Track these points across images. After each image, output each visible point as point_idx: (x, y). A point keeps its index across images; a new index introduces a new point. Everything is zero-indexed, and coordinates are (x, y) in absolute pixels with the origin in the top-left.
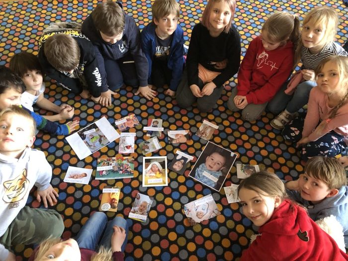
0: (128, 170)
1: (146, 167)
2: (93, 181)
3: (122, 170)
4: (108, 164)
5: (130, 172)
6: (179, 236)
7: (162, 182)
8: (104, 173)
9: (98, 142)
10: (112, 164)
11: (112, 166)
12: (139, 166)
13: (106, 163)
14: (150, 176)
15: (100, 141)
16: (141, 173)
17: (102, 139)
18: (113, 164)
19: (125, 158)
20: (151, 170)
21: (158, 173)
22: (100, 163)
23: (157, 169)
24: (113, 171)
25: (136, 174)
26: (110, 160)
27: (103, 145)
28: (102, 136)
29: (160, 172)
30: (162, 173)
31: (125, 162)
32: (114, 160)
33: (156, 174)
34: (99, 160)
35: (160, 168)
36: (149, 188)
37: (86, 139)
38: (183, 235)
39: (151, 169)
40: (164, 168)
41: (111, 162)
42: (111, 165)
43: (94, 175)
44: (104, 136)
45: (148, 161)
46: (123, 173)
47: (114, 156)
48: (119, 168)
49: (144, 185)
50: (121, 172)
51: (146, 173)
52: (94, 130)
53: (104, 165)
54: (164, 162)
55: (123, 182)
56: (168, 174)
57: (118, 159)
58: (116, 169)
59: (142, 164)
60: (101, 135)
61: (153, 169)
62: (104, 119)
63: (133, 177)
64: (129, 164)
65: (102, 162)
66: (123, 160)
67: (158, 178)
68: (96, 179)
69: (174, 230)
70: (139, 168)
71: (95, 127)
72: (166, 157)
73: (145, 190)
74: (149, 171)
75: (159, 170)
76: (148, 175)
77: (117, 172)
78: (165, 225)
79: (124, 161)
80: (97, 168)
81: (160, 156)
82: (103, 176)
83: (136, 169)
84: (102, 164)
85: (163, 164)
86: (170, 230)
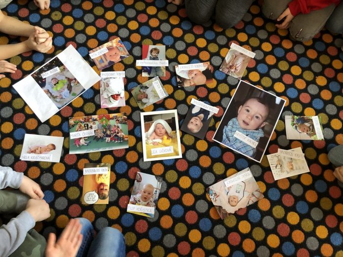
0: (119, 135)
1: (147, 129)
2: (67, 156)
3: (109, 136)
4: (87, 127)
5: (123, 138)
6: (204, 234)
7: (172, 152)
8: (82, 142)
9: (66, 91)
10: (93, 126)
11: (93, 130)
12: (135, 127)
13: (83, 125)
14: (154, 143)
15: (70, 88)
16: (139, 139)
17: (72, 84)
18: (95, 126)
19: (112, 115)
20: (154, 134)
21: (165, 137)
22: (73, 126)
23: (163, 131)
24: (96, 138)
25: (132, 140)
26: (88, 121)
27: (74, 95)
28: (71, 80)
29: (169, 137)
30: (172, 137)
31: (113, 123)
32: (96, 120)
33: (162, 139)
34: (72, 122)
35: (169, 129)
36: (153, 163)
37: (47, 87)
38: (210, 233)
39: (155, 131)
40: (174, 128)
41: (92, 124)
42: (91, 127)
43: (66, 146)
44: (75, 79)
45: (149, 119)
46: (111, 140)
47: (94, 114)
48: (104, 133)
49: (146, 159)
50: (108, 139)
51: (148, 138)
52: (57, 69)
53: (80, 129)
54: (174, 118)
55: (113, 156)
56: (181, 139)
57: (100, 118)
58: (100, 135)
59: (139, 124)
60: (71, 78)
61: (158, 131)
62: (71, 49)
63: (127, 147)
64: (119, 125)
65: (76, 123)
66: (109, 119)
67: (166, 146)
68: (71, 153)
69: (196, 226)
70: (136, 131)
71: (58, 63)
72: (175, 111)
73: (148, 166)
74: (151, 135)
75: (166, 133)
76: (150, 141)
77: (102, 139)
78: (182, 220)
79: (111, 121)
80: (71, 134)
81: (166, 109)
82: (81, 147)
83: (131, 133)
84: (77, 127)
85: (171, 123)
86: (190, 227)
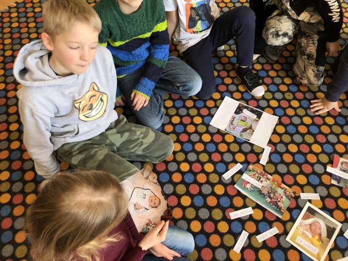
0: (279, 203)
1: (305, 218)
2: (231, 186)
4: (259, 179)
7: (316, 254)
8: (248, 186)
9: (241, 129)
10: (264, 182)
11: (262, 184)
14: (303, 233)
15: (244, 130)
16: (293, 220)
20: (308, 227)
21: (317, 237)
22: (250, 171)
23: (318, 231)
24: (260, 192)
25: (286, 216)
29: (320, 239)
30: (322, 242)
33: (313, 236)
34: (251, 167)
35: (324, 234)
36: (293, 247)
37: (237, 116)
39: (311, 225)
41: (264, 180)
45: (311, 211)
47: (271, 174)
49: (288, 239)
51: (301, 225)
53: (253, 176)
54: (334, 229)
57: (273, 181)
58: (265, 192)
64: (284, 197)
65: (253, 171)
66: (279, 186)
67: (313, 244)
70: (295, 212)
72: (340, 225)
73: (287, 246)
74: (305, 225)
75: (320, 235)
79: (279, 189)
80: (244, 174)
81: (332, 216)
82: (244, 188)
83: (289, 210)
84: (252, 173)
85: (330, 231)
